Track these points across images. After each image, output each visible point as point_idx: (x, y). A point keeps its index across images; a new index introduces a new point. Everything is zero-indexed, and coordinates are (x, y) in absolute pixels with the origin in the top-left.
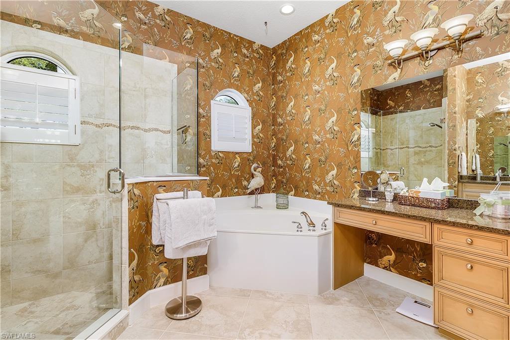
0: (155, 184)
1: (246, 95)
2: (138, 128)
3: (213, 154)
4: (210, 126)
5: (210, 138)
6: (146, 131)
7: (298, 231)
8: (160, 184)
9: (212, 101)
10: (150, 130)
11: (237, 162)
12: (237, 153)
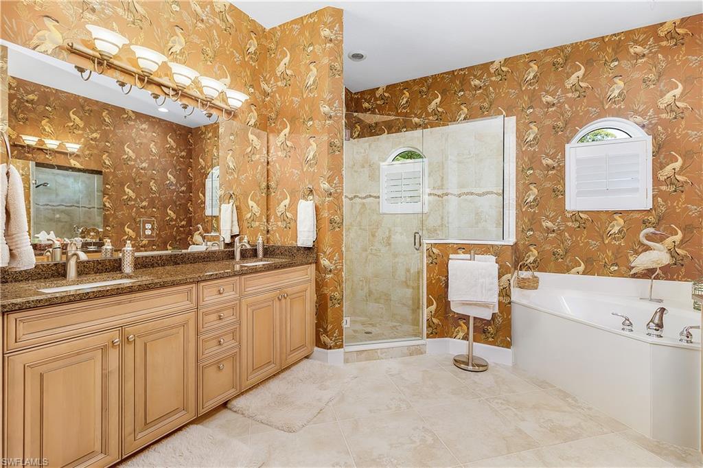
0: (455, 246)
1: (639, 119)
2: (472, 194)
3: (569, 215)
4: (564, 179)
5: (563, 194)
6: (479, 195)
7: (623, 329)
8: (460, 246)
9: (566, 145)
10: (484, 194)
11: (617, 226)
12: (616, 213)
